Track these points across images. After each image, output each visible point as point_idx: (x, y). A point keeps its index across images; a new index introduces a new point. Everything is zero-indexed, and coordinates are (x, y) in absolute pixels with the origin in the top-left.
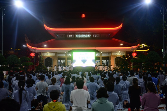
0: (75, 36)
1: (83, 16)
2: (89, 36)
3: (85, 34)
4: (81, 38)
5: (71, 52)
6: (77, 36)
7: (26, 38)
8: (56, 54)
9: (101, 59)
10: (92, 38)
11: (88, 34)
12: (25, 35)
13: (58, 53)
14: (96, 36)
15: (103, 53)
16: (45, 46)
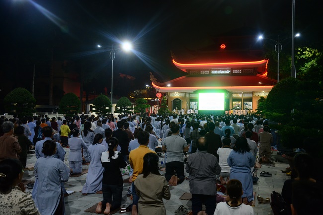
0: (210, 72)
1: (223, 46)
2: (228, 72)
3: (222, 70)
4: (217, 75)
5: (195, 92)
6: (213, 72)
7: (151, 76)
8: (186, 95)
9: (242, 100)
10: (231, 74)
11: (226, 69)
12: (150, 73)
13: (190, 94)
14: (236, 72)
15: (244, 93)
16: (169, 85)
